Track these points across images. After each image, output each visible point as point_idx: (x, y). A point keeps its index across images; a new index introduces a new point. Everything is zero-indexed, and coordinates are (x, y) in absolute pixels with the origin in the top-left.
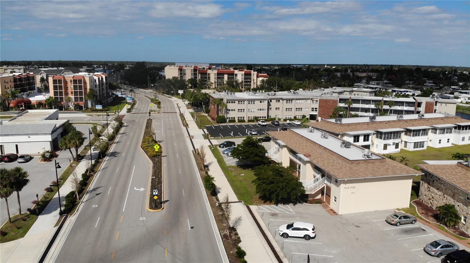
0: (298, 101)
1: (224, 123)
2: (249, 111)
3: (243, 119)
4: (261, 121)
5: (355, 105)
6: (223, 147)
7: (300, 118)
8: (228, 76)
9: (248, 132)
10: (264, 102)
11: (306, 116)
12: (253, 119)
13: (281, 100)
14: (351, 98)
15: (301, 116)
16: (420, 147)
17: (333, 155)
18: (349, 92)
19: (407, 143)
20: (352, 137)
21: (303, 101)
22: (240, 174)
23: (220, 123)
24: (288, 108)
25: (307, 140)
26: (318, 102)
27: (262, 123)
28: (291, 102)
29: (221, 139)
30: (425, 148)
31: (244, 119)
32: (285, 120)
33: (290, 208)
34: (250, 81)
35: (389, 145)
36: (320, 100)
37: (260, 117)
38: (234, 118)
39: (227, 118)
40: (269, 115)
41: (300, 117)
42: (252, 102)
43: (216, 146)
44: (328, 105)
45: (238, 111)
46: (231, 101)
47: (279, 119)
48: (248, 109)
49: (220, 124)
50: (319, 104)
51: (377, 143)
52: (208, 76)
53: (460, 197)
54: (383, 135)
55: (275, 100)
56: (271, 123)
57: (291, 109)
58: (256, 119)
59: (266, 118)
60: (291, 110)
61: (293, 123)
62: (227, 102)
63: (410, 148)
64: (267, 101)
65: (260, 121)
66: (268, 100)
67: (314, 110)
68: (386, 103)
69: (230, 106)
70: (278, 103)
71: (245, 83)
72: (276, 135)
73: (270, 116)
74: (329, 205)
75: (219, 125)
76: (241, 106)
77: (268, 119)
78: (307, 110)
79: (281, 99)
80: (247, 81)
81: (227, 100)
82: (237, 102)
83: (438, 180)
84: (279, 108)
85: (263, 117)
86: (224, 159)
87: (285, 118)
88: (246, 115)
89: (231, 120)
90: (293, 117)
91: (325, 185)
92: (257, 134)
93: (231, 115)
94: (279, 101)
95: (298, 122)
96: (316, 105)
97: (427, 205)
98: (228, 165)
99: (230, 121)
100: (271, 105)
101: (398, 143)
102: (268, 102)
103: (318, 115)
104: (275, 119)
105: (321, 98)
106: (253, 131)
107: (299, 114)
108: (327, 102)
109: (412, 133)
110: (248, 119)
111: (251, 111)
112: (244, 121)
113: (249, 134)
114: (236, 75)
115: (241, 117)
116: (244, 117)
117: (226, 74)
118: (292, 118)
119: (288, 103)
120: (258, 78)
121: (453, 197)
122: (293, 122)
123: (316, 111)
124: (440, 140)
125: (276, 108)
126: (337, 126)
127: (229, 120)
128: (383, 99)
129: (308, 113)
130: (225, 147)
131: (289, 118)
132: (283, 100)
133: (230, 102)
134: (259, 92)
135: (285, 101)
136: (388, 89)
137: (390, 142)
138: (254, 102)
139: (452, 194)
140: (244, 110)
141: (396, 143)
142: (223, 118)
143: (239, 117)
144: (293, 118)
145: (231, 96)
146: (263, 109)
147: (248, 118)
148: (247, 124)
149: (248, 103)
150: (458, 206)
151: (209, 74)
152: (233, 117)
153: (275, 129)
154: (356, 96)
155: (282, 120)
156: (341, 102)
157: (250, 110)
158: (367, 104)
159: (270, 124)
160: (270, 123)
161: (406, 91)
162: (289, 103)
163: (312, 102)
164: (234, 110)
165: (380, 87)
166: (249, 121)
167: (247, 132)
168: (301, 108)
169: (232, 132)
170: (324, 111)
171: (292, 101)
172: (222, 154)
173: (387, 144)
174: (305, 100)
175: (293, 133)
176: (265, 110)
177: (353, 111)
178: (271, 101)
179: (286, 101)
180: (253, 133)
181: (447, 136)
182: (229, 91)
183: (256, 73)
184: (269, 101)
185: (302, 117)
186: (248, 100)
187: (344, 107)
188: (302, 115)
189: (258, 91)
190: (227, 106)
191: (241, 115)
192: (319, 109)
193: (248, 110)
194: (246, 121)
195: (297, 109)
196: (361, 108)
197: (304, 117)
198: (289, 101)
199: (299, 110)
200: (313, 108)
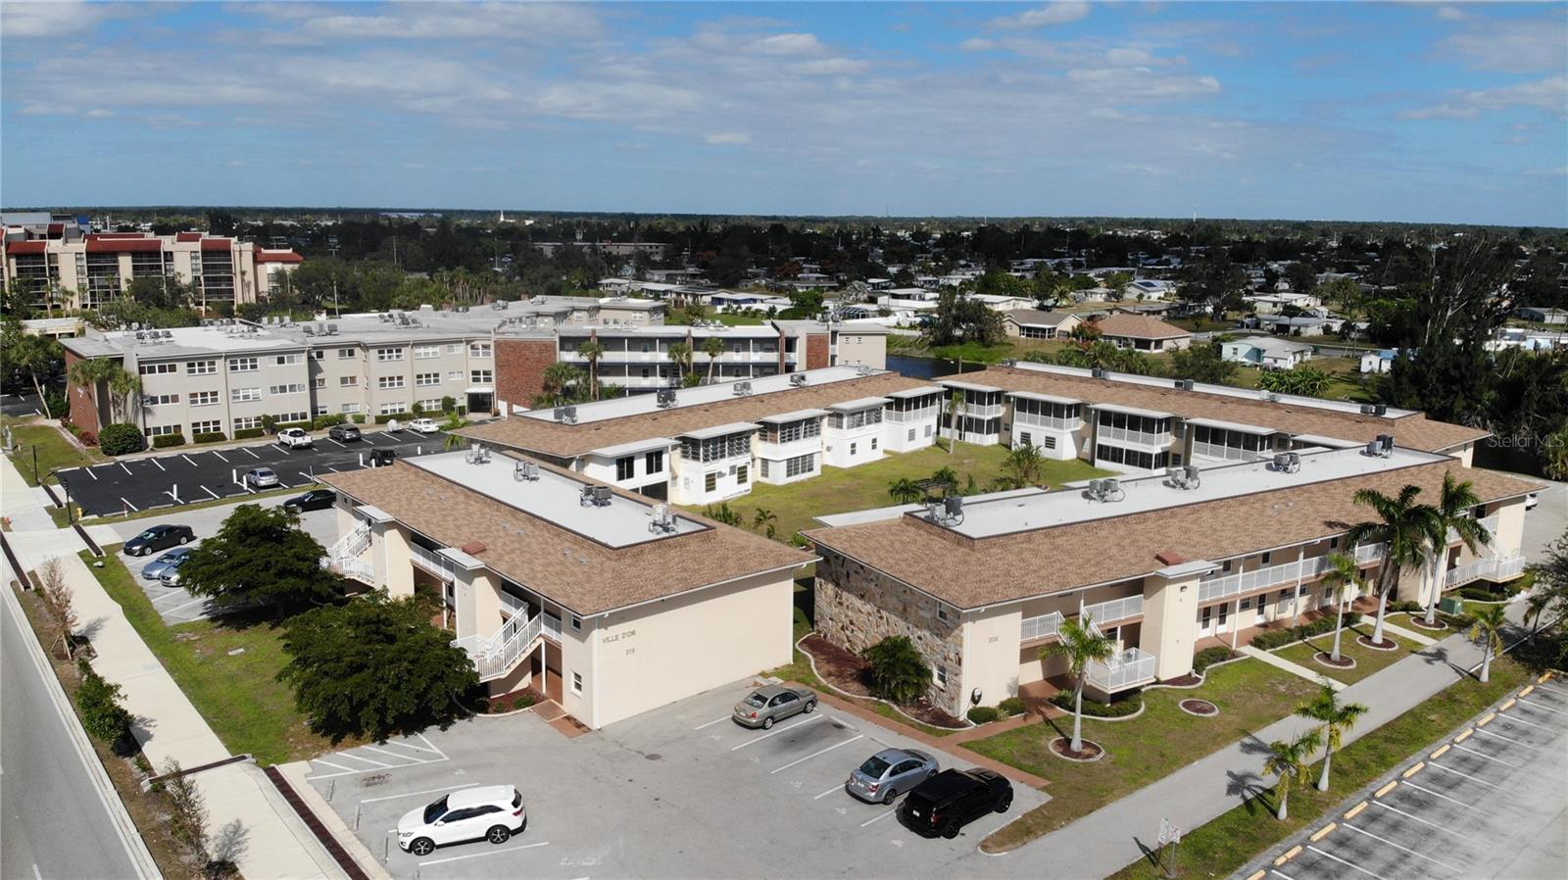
0: (422, 350)
1: (135, 452)
2: (234, 398)
3: (215, 429)
4: (290, 430)
5: (609, 357)
6: (142, 553)
7: (436, 407)
8: (133, 261)
9: (240, 479)
10: (293, 362)
11: (454, 399)
12: (256, 425)
13: (357, 351)
14: (598, 334)
15: (436, 401)
16: (803, 472)
17: (558, 535)
18: (588, 310)
19: (770, 463)
20: (612, 464)
21: (437, 349)
22: (226, 649)
23: (119, 454)
24: (387, 376)
25: (470, 493)
26: (492, 351)
27: (292, 439)
28: (395, 354)
29: (128, 519)
30: (817, 472)
31: (218, 429)
32: (382, 420)
33: (428, 743)
34: (230, 279)
35: (721, 475)
36: (498, 344)
37: (285, 417)
38: (178, 427)
39: (147, 431)
40: (319, 405)
41: (433, 404)
42: (245, 361)
43: (112, 549)
44: (527, 359)
45: (189, 399)
46: (157, 366)
47: (360, 419)
48: (230, 391)
49: (119, 458)
50: (496, 356)
51: (687, 476)
52: (49, 262)
53: (922, 613)
54: (701, 449)
55: (337, 351)
56: (328, 435)
57: (400, 378)
58: (270, 425)
59: (309, 419)
60: (400, 384)
61: (413, 430)
62: (142, 371)
63: (779, 476)
64: (304, 356)
65: (286, 433)
66: (309, 352)
67: (482, 376)
68: (699, 343)
69: (154, 384)
70: (348, 361)
71: (209, 285)
72: (355, 487)
73: (323, 410)
74: (559, 705)
75: (117, 464)
76: (202, 382)
77: (317, 419)
78: (457, 378)
79: (358, 345)
80: (215, 279)
81: (140, 363)
82: (182, 367)
83: (861, 571)
84: (353, 379)
85: (294, 417)
86: (152, 601)
87: (380, 414)
88: (224, 415)
89: (165, 438)
90: (411, 407)
91: (541, 641)
92: (277, 485)
93: (162, 417)
94: (351, 353)
95: (428, 422)
96: (487, 362)
97: (838, 645)
98: (171, 624)
99: (160, 443)
100: (321, 371)
101: (745, 467)
102: (310, 358)
103: (498, 394)
104: (341, 419)
105: (499, 337)
106: (262, 474)
107: (430, 396)
108: (523, 348)
109: (779, 433)
110: (237, 427)
111: (246, 397)
112: (219, 437)
113: (245, 486)
114: (169, 256)
115: (205, 424)
116: (217, 422)
117: (124, 252)
118: (406, 411)
119: (386, 359)
120: (259, 267)
121: (904, 614)
122: (411, 423)
123: (489, 380)
124: (853, 445)
126: (562, 434)
127: (156, 440)
128: (689, 332)
129: (461, 389)
130: (149, 550)
131: (395, 410)
132: (366, 347)
133: (152, 370)
134: (270, 322)
135: (374, 353)
136: (701, 296)
137: (723, 465)
138: (255, 360)
139: (901, 608)
140: (214, 394)
141: (739, 469)
142: (130, 433)
143: (198, 424)
144: (411, 411)
145: (155, 344)
146: (292, 388)
147: (233, 424)
148: (234, 447)
149: (228, 368)
150: (920, 638)
151: (53, 257)
152: (172, 424)
153: (348, 455)
154: (612, 326)
155: (370, 420)
156: (566, 347)
157: (241, 395)
158: (645, 350)
159: (325, 439)
160: (323, 435)
161: (752, 299)
162: (390, 357)
163: (470, 351)
164: (175, 399)
165: (678, 290)
166: (241, 435)
167: (235, 481)
168: (436, 375)
169: (175, 487)
170: (515, 378)
171: (398, 351)
172: (141, 581)
173: (714, 475)
174: (446, 346)
175: (416, 474)
176: (300, 388)
177: (607, 374)
178: (320, 355)
179: (376, 351)
180: (264, 480)
181: (870, 430)
182: (144, 326)
183: (249, 246)
184: (314, 355)
185: (440, 403)
186: (226, 357)
187: (577, 365)
188: (441, 397)
189: (265, 320)
190: (141, 384)
191: (205, 413)
192: (497, 375)
193: (231, 395)
194: (227, 435)
195: (419, 376)
196: (629, 364)
197: (448, 404)
198: (390, 351)
199: (428, 382)
200: (476, 373)
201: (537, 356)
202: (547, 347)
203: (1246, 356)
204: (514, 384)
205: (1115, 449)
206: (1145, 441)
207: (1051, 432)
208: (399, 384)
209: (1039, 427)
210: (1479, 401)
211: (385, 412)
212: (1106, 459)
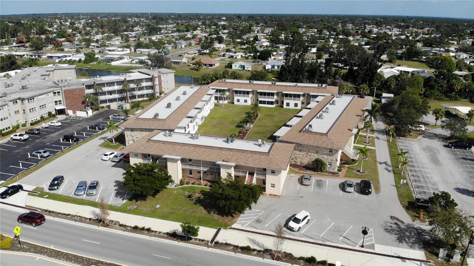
0: (40, 97)
4: (17, 134)
7: (47, 116)
9: (33, 156)
11: (51, 112)
13: (18, 101)
14: (96, 83)
21: (44, 96)
24: (31, 108)
32: (34, 124)
36: (65, 91)
37: (4, 130)
41: (45, 115)
44: (75, 94)
50: (64, 95)
53: (324, 152)
55: (12, 102)
57: (35, 108)
59: (11, 129)
64: (7, 107)
66: (7, 105)
67: (58, 103)
68: (130, 82)
70: (16, 105)
78: (51, 104)
79: (19, 99)
83: (300, 146)
84: (18, 111)
85: (7, 129)
87: (31, 122)
90: (40, 118)
94: (16, 102)
96: (60, 98)
103: (67, 108)
107: (44, 112)
108: (73, 91)
113: (39, 158)
118: (38, 120)
119: (30, 102)
121: (317, 152)
122: (48, 123)
123: (61, 104)
125: (15, 112)
128: (125, 78)
129: (52, 108)
131: (35, 120)
132: (23, 99)
146: (5, 119)
150: (323, 157)
155: (29, 125)
156: (88, 88)
162: (31, 101)
163: (53, 94)
167: (29, 157)
168: (45, 105)
170: (72, 102)
171: (33, 99)
174: (46, 94)
176: (7, 118)
179: (27, 100)
185: (47, 114)
187: (91, 94)
188: (47, 112)
192: (64, 101)
195: (40, 106)
196: (107, 91)
197: (50, 114)
198: (31, 99)
199: (43, 108)
200: (56, 102)
201: (78, 93)
202: (82, 90)
203: (238, 67)
204: (71, 104)
205: (264, 101)
206: (272, 98)
207: (246, 98)
208: (35, 110)
209: (242, 97)
210: (304, 76)
211: (32, 121)
212: (262, 104)
